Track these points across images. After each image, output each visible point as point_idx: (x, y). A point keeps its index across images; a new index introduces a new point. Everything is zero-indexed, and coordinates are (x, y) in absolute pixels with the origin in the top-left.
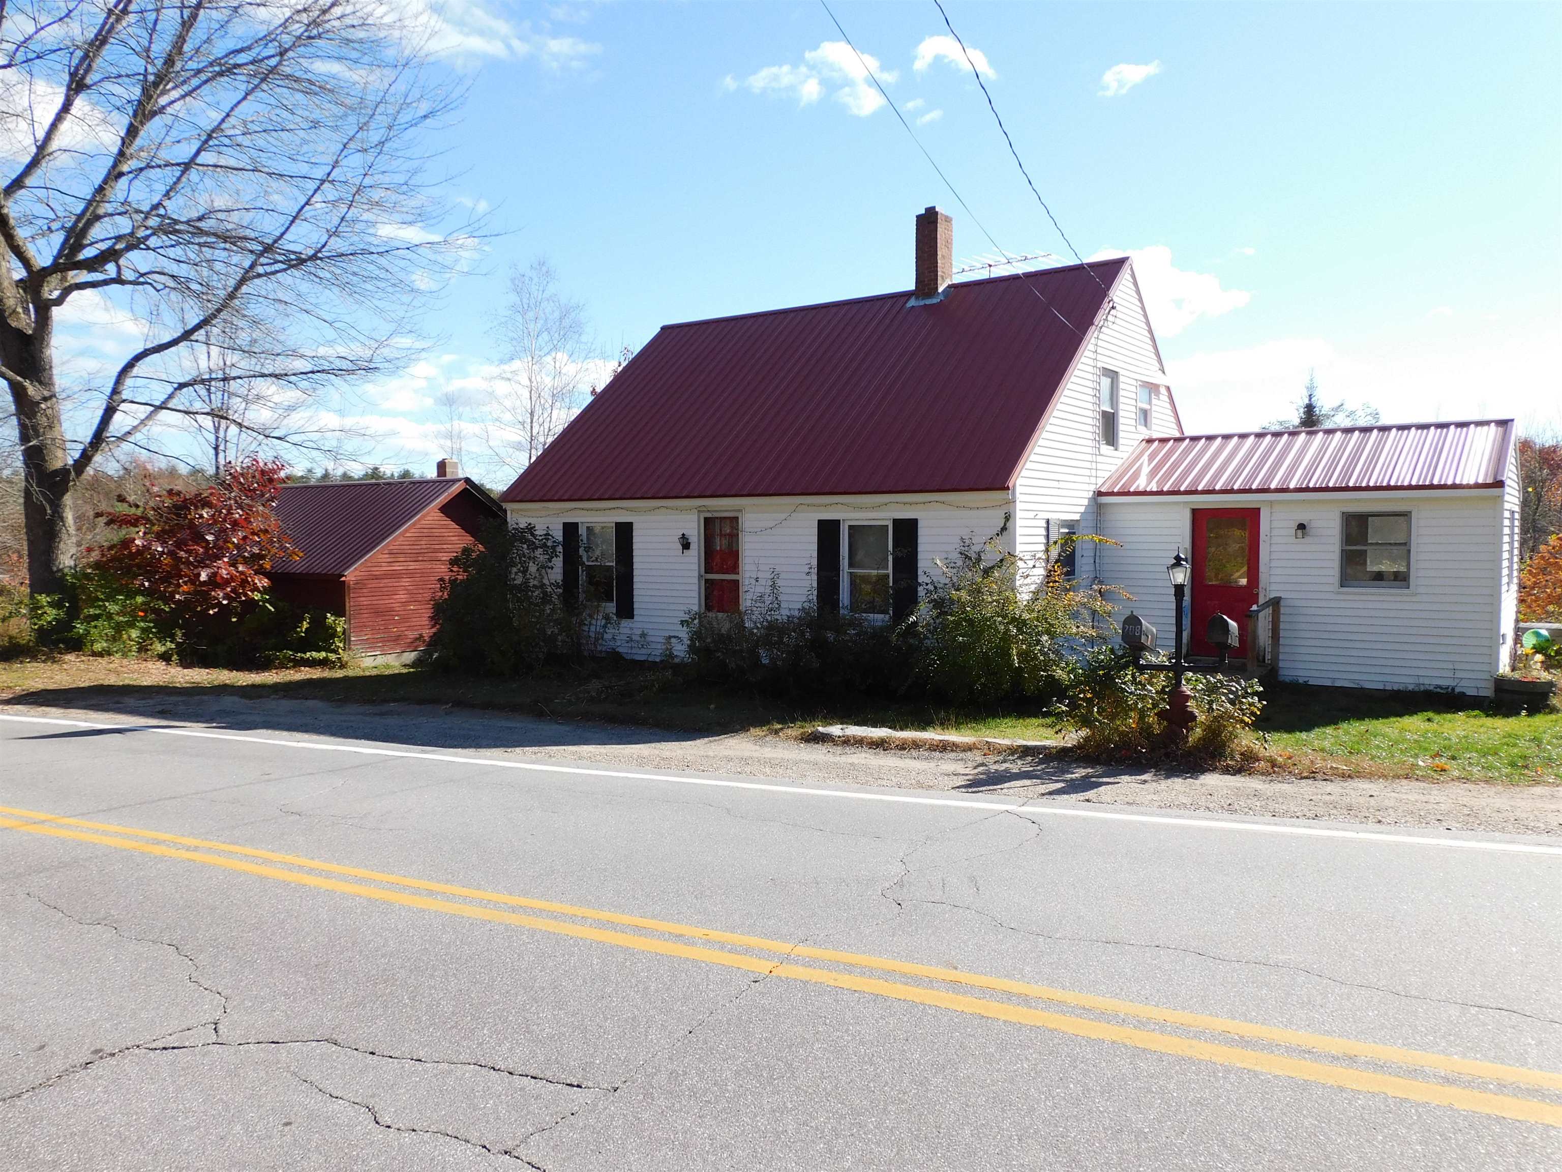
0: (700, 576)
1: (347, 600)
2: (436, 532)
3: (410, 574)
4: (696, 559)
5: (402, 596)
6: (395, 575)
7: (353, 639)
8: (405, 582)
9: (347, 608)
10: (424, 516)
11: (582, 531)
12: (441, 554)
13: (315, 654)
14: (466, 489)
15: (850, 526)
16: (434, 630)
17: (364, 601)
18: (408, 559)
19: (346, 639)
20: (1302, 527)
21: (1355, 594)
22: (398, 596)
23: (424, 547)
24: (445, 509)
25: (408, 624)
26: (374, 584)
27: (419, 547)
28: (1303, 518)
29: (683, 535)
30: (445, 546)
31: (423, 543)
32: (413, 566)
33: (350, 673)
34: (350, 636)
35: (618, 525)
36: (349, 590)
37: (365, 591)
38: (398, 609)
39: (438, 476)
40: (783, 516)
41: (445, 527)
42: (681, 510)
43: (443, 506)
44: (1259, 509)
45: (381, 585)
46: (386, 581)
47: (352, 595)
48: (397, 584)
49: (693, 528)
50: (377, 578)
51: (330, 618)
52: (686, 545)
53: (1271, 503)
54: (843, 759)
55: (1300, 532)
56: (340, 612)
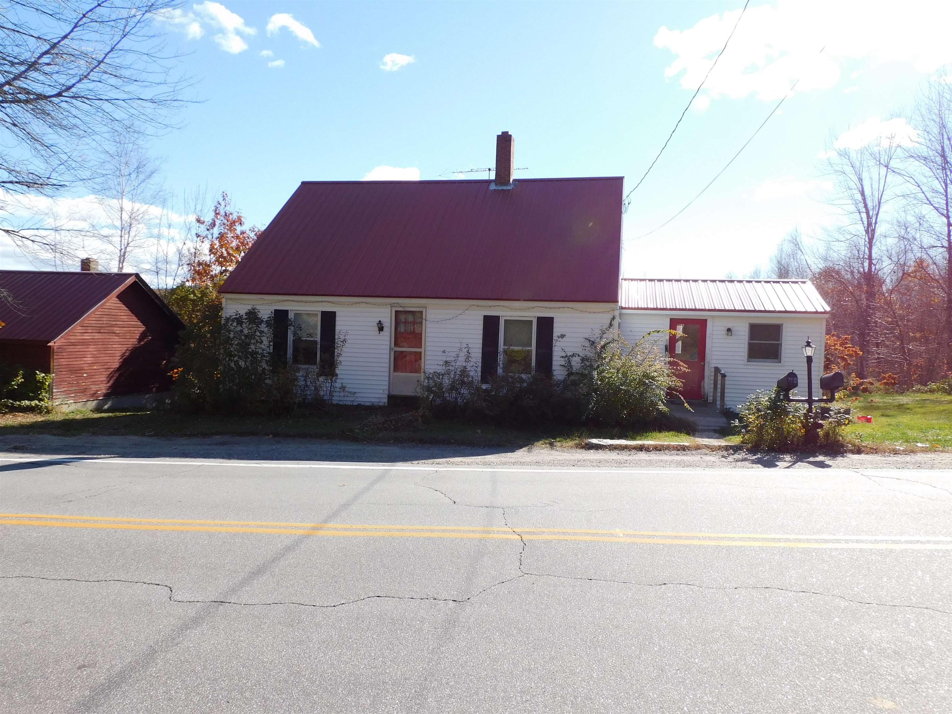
0: (391, 349)
1: (52, 361)
2: (114, 312)
3: (94, 342)
4: (388, 338)
5: (89, 359)
6: (85, 343)
7: (54, 391)
8: (92, 348)
9: (51, 367)
10: (109, 300)
11: (291, 316)
12: (115, 329)
13: (27, 403)
14: (135, 281)
15: (505, 320)
16: (109, 384)
17: (63, 362)
18: (94, 331)
19: (50, 391)
20: (729, 330)
21: (753, 365)
22: (86, 359)
23: (105, 322)
24: (120, 297)
25: (92, 380)
26: (71, 349)
27: (101, 322)
28: (730, 325)
29: (380, 321)
30: (118, 323)
31: (104, 319)
32: (97, 336)
33: (50, 417)
34: (52, 389)
35: (324, 314)
36: (53, 352)
37: (64, 354)
38: (86, 368)
39: (83, 269)
40: (460, 312)
41: (119, 309)
42: (379, 305)
43: (119, 295)
44: (706, 320)
45: (76, 350)
46: (79, 347)
47: (55, 357)
48: (86, 350)
49: (387, 318)
50: (73, 344)
51: (40, 375)
52: (381, 329)
53: (713, 317)
54: (630, 458)
55: (730, 333)
56: (47, 371)
